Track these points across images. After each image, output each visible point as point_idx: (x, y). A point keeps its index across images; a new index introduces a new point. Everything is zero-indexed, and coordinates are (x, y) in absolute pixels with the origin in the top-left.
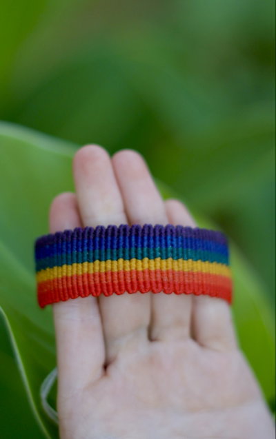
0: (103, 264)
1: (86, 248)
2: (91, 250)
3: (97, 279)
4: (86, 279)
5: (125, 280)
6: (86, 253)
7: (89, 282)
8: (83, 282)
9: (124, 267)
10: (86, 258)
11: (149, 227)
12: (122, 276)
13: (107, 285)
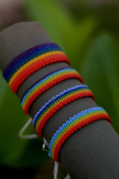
0: (30, 62)
1: (22, 61)
2: (24, 60)
3: (31, 67)
4: (27, 69)
5: (40, 63)
6: (23, 62)
7: (29, 70)
8: (27, 71)
9: (37, 59)
10: (23, 63)
11: (39, 46)
12: (38, 62)
13: (35, 67)
